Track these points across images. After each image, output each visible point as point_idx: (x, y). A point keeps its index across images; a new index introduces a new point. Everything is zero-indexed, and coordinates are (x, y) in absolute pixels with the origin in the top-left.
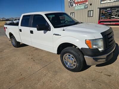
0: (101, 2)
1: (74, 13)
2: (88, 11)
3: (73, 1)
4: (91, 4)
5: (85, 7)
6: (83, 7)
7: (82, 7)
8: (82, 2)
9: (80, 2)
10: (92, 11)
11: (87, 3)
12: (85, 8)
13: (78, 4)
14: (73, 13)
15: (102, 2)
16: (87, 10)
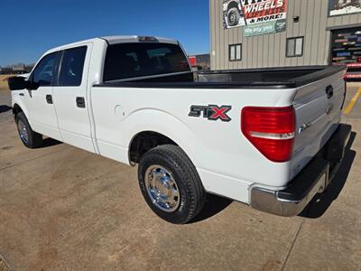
0: (329, 13)
1: (241, 44)
2: (288, 39)
3: (239, 11)
4: (296, 19)
5: (276, 26)
6: (270, 28)
7: (267, 28)
8: (267, 12)
9: (262, 11)
10: (301, 39)
11: (284, 14)
12: (277, 31)
13: (256, 19)
14: (239, 47)
15: (332, 13)
16: (284, 36)
